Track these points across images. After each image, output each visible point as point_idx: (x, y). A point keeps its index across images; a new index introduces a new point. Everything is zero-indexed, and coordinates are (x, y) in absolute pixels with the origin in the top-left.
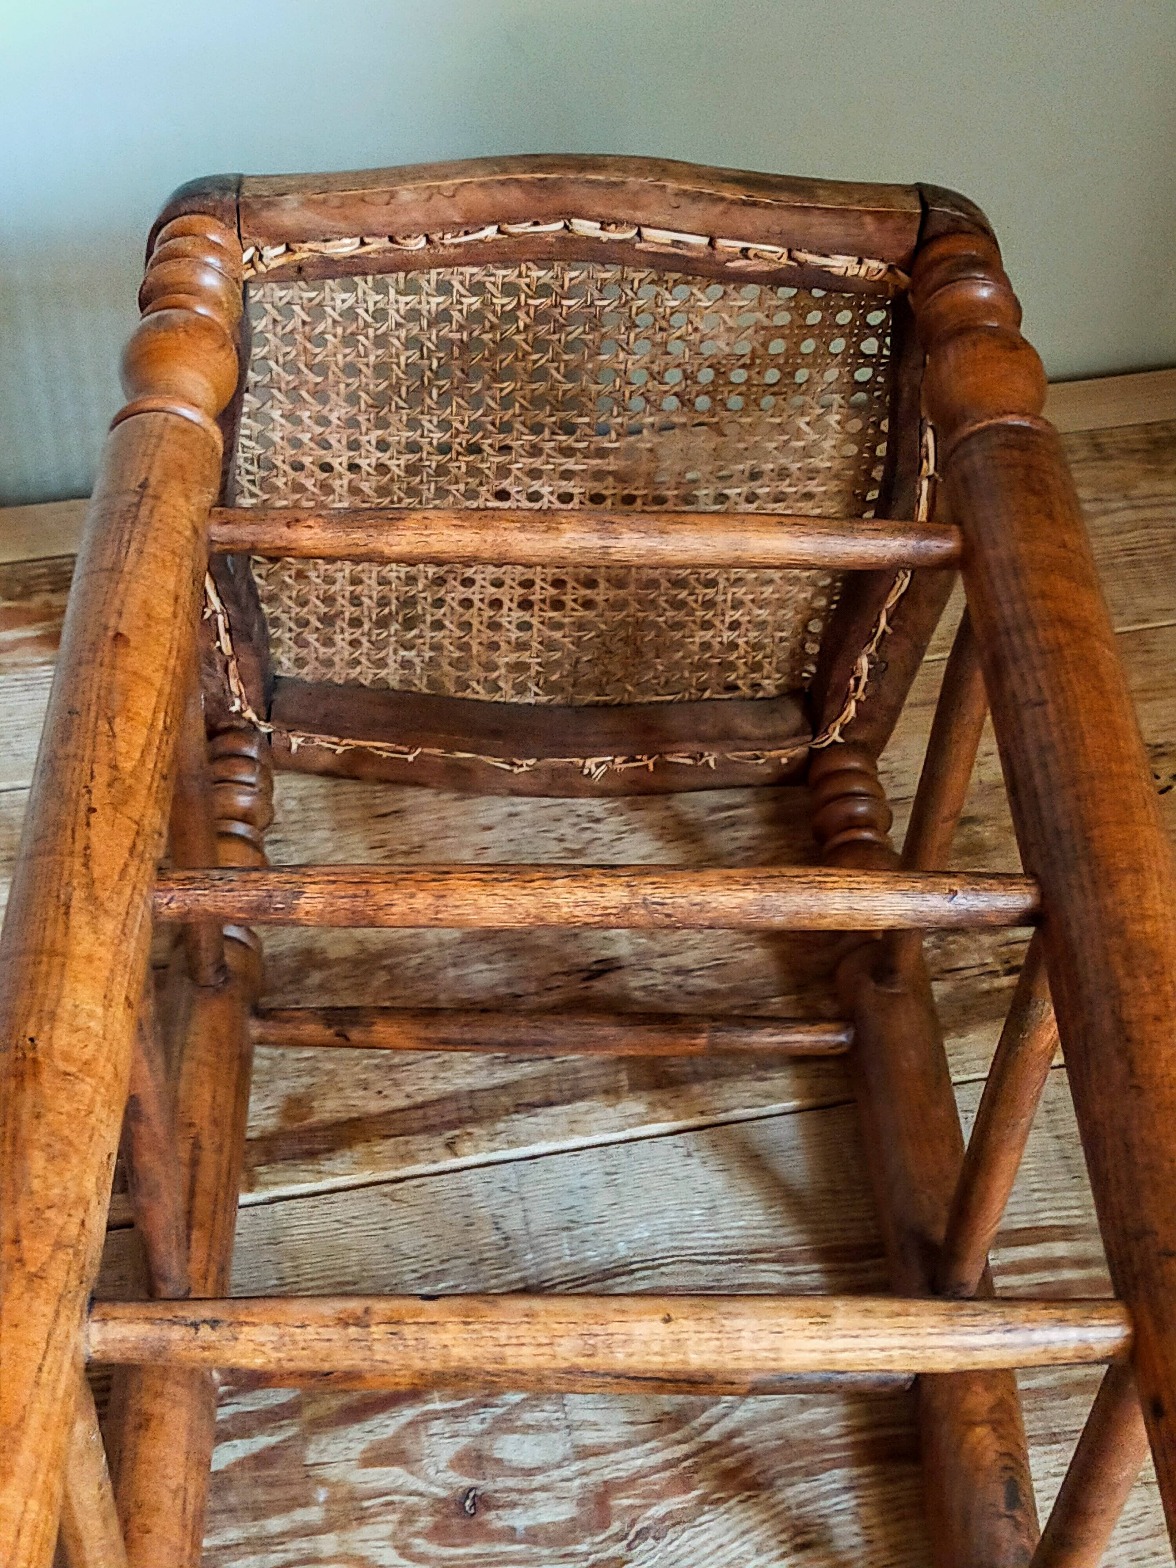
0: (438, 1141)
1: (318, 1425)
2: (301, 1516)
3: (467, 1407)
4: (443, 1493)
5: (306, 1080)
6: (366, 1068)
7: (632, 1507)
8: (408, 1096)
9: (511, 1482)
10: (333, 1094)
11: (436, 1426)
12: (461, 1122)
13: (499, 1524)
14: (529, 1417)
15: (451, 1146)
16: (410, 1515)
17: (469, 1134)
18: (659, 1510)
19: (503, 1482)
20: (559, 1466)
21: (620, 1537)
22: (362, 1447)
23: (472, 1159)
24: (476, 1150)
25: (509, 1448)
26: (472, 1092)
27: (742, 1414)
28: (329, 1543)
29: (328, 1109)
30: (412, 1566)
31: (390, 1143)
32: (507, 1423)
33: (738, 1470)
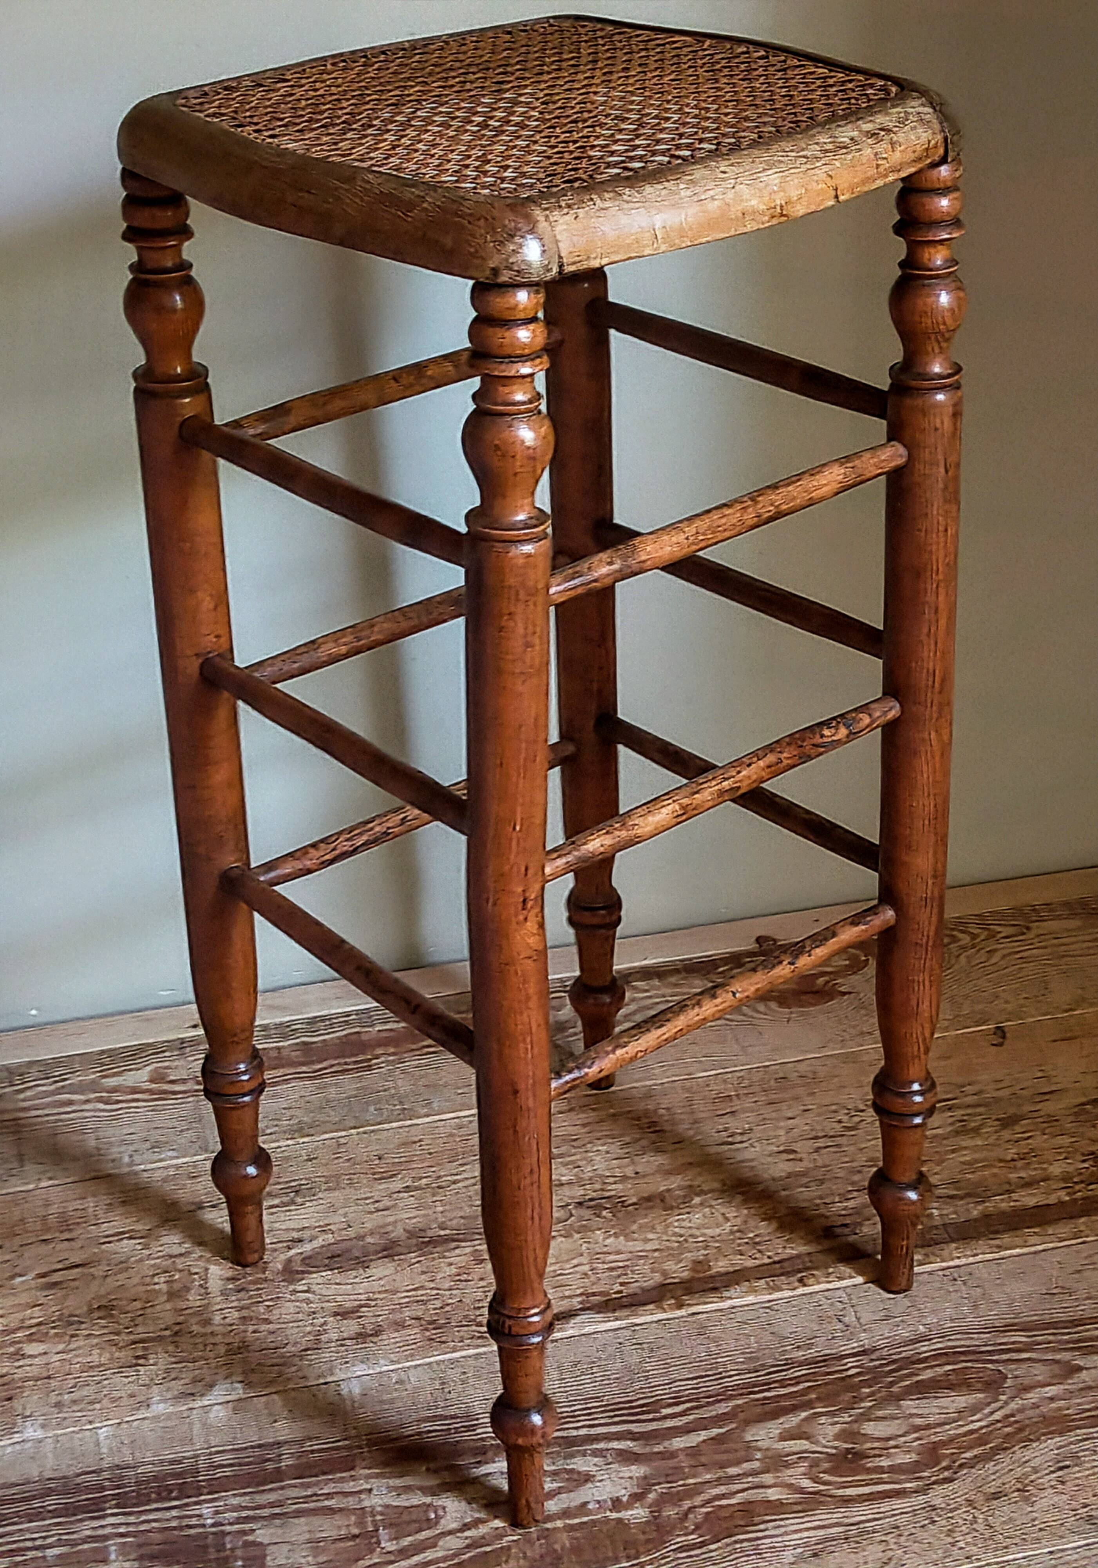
0: (793, 1280)
1: (747, 1422)
2: (747, 1466)
3: (840, 1410)
4: (834, 1451)
5: (703, 1252)
7: (953, 1454)
8: (769, 1257)
9: (876, 1445)
10: (721, 1258)
11: (823, 1420)
12: (806, 1269)
13: (871, 1465)
14: (880, 1413)
15: (802, 1282)
16: (815, 1464)
17: (813, 1275)
18: (968, 1455)
19: (869, 1445)
20: (904, 1436)
21: (946, 1469)
22: (778, 1431)
23: (817, 1288)
24: (819, 1283)
25: (869, 1428)
26: (809, 1254)
27: (1013, 1406)
28: (768, 1479)
29: (721, 1266)
30: (822, 1487)
31: (763, 1281)
32: (866, 1417)
33: (1015, 1433)
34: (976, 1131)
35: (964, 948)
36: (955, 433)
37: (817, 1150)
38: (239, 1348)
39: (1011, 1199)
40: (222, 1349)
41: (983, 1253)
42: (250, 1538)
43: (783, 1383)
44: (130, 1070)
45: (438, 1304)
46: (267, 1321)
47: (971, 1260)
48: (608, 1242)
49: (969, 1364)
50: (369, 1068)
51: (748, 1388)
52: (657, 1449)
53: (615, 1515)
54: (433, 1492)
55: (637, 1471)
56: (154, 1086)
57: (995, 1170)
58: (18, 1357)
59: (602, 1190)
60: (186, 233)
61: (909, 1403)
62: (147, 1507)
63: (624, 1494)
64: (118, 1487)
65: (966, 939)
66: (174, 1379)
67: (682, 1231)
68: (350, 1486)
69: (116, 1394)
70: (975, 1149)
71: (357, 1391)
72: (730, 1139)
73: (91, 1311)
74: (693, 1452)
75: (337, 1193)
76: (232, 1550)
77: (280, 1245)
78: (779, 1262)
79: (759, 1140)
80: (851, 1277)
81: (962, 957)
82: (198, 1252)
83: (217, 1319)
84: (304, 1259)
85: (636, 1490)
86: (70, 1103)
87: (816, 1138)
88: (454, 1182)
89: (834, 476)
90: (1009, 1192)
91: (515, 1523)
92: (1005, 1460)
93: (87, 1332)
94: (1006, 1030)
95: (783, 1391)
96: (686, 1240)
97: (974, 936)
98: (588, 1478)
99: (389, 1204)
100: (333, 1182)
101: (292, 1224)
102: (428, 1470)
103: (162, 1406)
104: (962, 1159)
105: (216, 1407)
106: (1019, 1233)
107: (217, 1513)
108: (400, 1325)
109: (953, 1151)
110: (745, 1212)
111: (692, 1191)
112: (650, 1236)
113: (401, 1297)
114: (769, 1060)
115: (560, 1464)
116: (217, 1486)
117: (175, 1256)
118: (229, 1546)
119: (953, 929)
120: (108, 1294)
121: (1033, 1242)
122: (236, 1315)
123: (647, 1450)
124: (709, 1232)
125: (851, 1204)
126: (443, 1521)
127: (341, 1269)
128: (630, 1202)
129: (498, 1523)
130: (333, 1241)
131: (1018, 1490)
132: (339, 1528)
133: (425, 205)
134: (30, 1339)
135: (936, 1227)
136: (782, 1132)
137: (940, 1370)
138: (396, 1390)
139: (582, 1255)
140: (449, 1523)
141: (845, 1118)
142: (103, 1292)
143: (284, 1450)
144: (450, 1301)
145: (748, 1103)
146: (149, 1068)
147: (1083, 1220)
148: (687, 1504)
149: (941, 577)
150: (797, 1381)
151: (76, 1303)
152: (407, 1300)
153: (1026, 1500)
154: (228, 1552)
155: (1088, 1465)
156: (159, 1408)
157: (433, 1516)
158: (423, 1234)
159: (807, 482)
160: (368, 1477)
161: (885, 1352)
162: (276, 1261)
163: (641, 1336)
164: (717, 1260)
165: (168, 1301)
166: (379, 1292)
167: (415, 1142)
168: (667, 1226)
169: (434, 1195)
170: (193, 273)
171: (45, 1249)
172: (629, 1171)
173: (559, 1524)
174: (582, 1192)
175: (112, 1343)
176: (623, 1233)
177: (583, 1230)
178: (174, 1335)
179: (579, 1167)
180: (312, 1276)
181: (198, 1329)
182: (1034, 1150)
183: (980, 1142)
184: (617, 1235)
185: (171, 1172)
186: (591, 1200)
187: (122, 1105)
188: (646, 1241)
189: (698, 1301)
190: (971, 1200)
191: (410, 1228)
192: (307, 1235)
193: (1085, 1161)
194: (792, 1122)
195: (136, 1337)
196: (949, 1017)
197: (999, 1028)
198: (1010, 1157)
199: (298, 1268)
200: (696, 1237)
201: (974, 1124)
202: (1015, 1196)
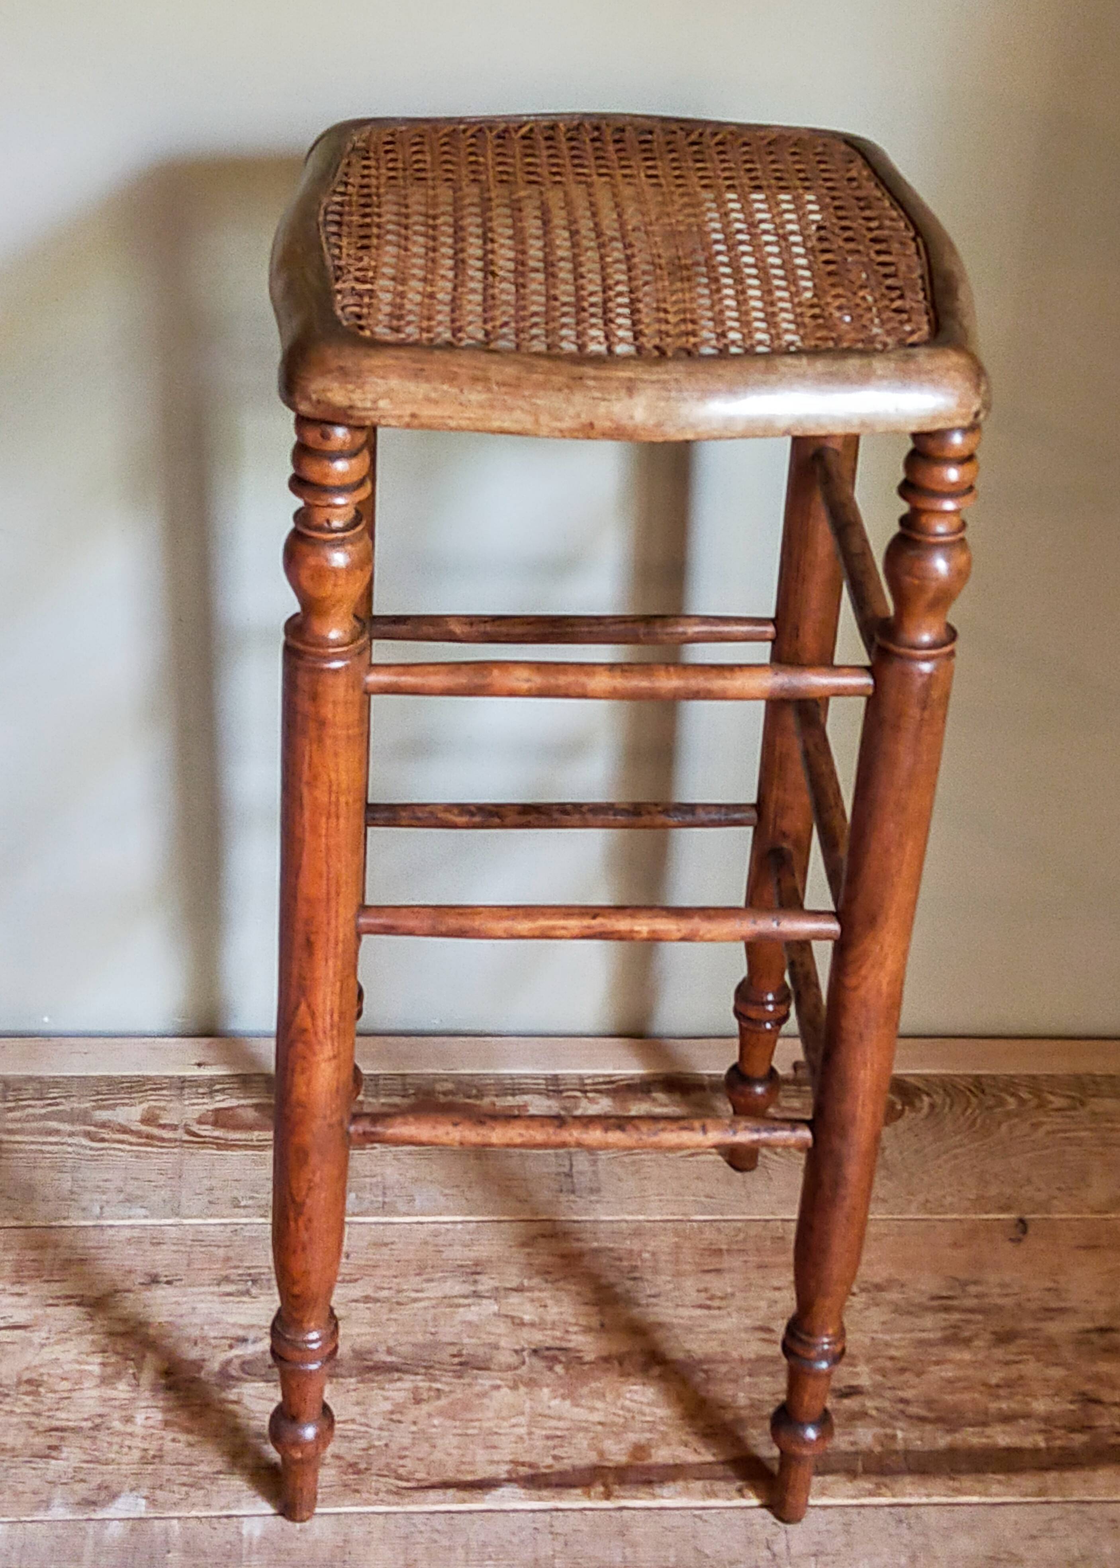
0: (732, 1486)
6: (687, 1433)
10: (663, 1446)
29: (662, 1455)
31: (701, 1483)
34: (967, 1342)
35: (1009, 1115)
38: (154, 1457)
39: (982, 1434)
40: (136, 1454)
41: (940, 1495)
44: (124, 1104)
45: (362, 1443)
47: (923, 1500)
48: (552, 1403)
56: (143, 1128)
57: (976, 1396)
59: (561, 1338)
65: (1012, 1103)
66: (80, 1481)
67: (632, 1406)
69: (20, 1487)
70: (959, 1364)
71: (258, 1532)
72: (708, 1303)
73: (19, 1383)
77: (224, 1341)
78: (724, 1463)
79: (739, 1309)
81: (1003, 1126)
84: (244, 1363)
86: (57, 1132)
88: (415, 1300)
90: (985, 1424)
94: (1029, 1223)
96: (633, 1418)
97: (1022, 1102)
103: (61, 1510)
104: (943, 1374)
105: (116, 1523)
106: (981, 1477)
109: (937, 1363)
112: (599, 1404)
114: (773, 1213)
119: (1001, 1090)
120: (41, 1366)
121: (994, 1491)
122: (160, 1416)
128: (587, 1359)
135: (896, 1452)
136: (763, 1304)
139: (523, 1413)
142: (36, 1362)
144: (377, 1443)
145: (737, 1262)
146: (145, 1105)
147: (1053, 1474)
156: (59, 1512)
158: (368, 1357)
163: (561, 1524)
164: (658, 1447)
165: (98, 1386)
167: (386, 1245)
168: (619, 1396)
169: (391, 1311)
172: (595, 1323)
174: (540, 1338)
175: (30, 1426)
176: (570, 1395)
177: (532, 1383)
178: (92, 1429)
179: (545, 1306)
180: (247, 1385)
181: (117, 1425)
182: (1021, 1377)
183: (967, 1356)
184: (564, 1397)
185: (136, 1233)
186: (548, 1349)
187: (106, 1145)
188: (592, 1409)
189: (628, 1494)
190: (940, 1425)
191: (357, 1347)
192: (251, 1335)
193: (1072, 1402)
194: (777, 1293)
195: (56, 1423)
196: (971, 1197)
197: (1022, 1221)
198: (994, 1381)
199: (234, 1373)
200: (644, 1415)
201: (967, 1334)
202: (988, 1431)
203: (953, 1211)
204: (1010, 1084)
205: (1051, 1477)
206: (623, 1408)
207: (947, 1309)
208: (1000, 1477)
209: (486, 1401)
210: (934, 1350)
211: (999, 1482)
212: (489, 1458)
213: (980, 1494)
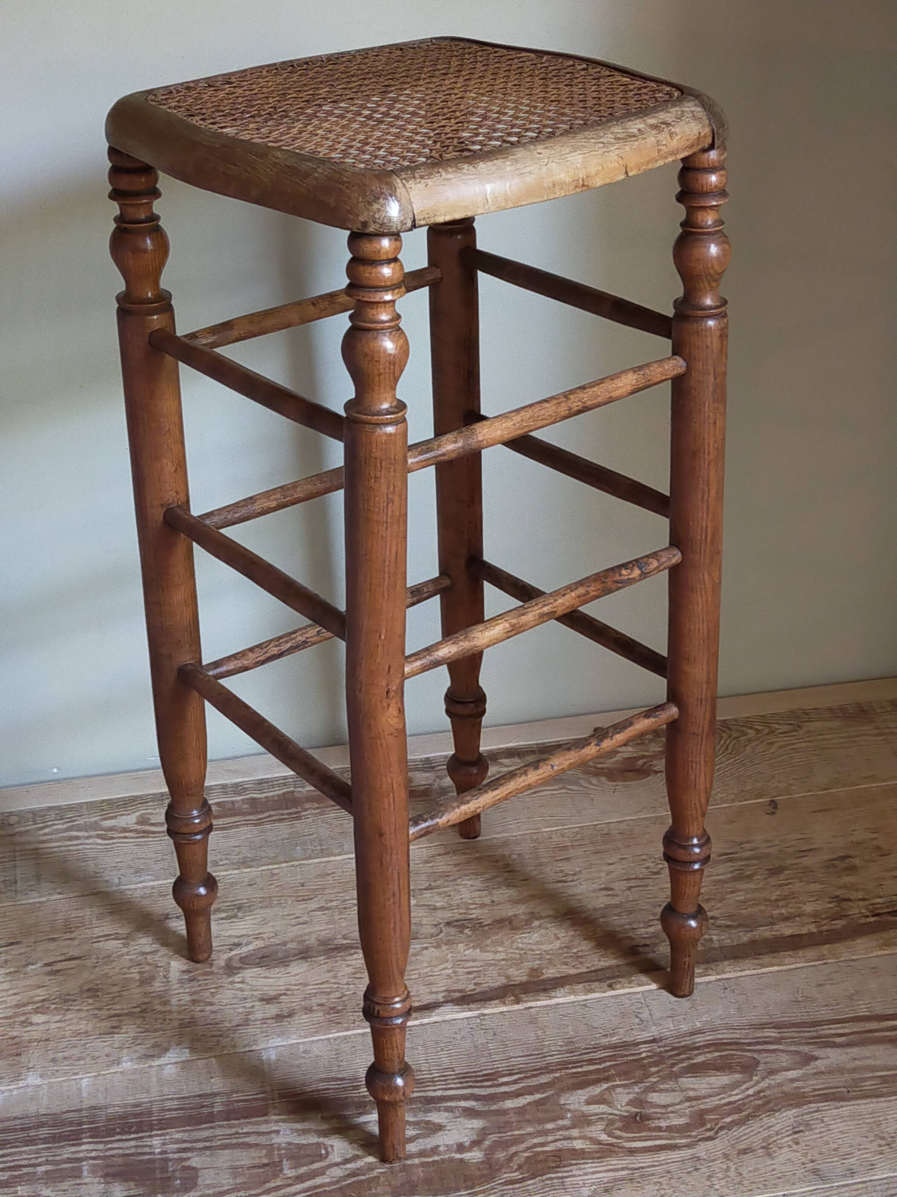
0: (605, 985)
1: (564, 1090)
2: (561, 1123)
3: (633, 1083)
4: (626, 1114)
5: (538, 962)
6: (566, 957)
7: (716, 1119)
9: (658, 1110)
10: (551, 967)
11: (619, 1090)
12: (614, 977)
13: (653, 1125)
14: (662, 1086)
15: (611, 987)
16: (611, 1123)
17: (620, 982)
18: (729, 1120)
19: (652, 1110)
20: (679, 1104)
21: (709, 1130)
22: (585, 1098)
23: (621, 991)
24: (624, 988)
25: (654, 1097)
26: (618, 966)
27: (763, 1084)
28: (575, 1132)
29: (550, 973)
30: (614, 1141)
31: (581, 985)
32: (653, 1089)
33: (763, 1105)
34: (750, 877)
35: (750, 740)
36: (723, 351)
37: (630, 888)
38: (189, 1023)
39: (772, 930)
40: (176, 1023)
41: (749, 969)
42: (186, 1164)
43: (591, 1062)
44: (122, 815)
45: (338, 994)
46: (211, 1004)
47: (739, 974)
48: (467, 952)
49: (732, 1052)
50: (299, 818)
51: (564, 1065)
52: (494, 1107)
53: (458, 1156)
54: (325, 1134)
55: (477, 1124)
56: (139, 827)
57: (763, 908)
58: (25, 1024)
59: (466, 913)
60: (155, 194)
61: (685, 1080)
62: (113, 1139)
63: (466, 1141)
64: (92, 1123)
65: (752, 733)
66: (139, 1044)
67: (524, 946)
68: (263, 1128)
69: (96, 1054)
70: (748, 891)
71: (273, 1057)
72: (564, 878)
73: (81, 992)
74: (520, 1111)
75: (268, 911)
76: (174, 1171)
77: (225, 947)
78: (595, 971)
79: (586, 880)
80: (648, 984)
81: (748, 748)
82: (163, 951)
83: (174, 1001)
84: (241, 958)
85: (475, 1138)
86: (77, 838)
87: (630, 879)
89: (629, 381)
90: (772, 924)
91: (384, 1159)
92: (755, 1125)
93: (78, 1008)
94: (779, 802)
95: (591, 1068)
96: (525, 953)
97: (758, 731)
98: (439, 1128)
99: (308, 919)
100: (267, 902)
101: (234, 933)
102: (322, 1118)
103: (129, 1064)
104: (737, 899)
105: (169, 1066)
106: (776, 955)
107: (164, 1144)
108: (309, 1010)
109: (732, 892)
110: (572, 933)
111: (533, 916)
112: (500, 949)
113: (310, 989)
114: (597, 820)
115: (421, 1117)
116: (165, 1124)
117: (147, 953)
118: (170, 1169)
119: (742, 726)
120: (95, 980)
121: (786, 962)
122: (188, 998)
123: (486, 1108)
124: (543, 947)
125: (651, 930)
126: (330, 1156)
127: (268, 967)
128: (487, 923)
129: (371, 1159)
130: (263, 946)
131: (763, 1148)
132: (254, 1158)
133: (316, 175)
134: (37, 1011)
135: (714, 949)
136: (603, 874)
137: (710, 1056)
138: (303, 1057)
139: (447, 961)
140: (335, 1158)
141: (651, 865)
142: (91, 978)
143: (218, 1099)
145: (579, 852)
146: (138, 814)
147: (827, 946)
148: (513, 1149)
149: (712, 457)
150: (602, 1060)
151: (72, 986)
152: (314, 991)
153: (769, 1155)
154: (169, 1174)
155: (818, 1131)
156: (127, 1065)
157: (323, 1152)
158: (330, 943)
159: (609, 385)
160: (276, 1122)
161: (668, 1041)
162: (220, 959)
163: (489, 1023)
164: (547, 968)
165: (138, 986)
166: (295, 985)
167: (329, 874)
168: (513, 942)
169: (341, 913)
170: (160, 223)
171: (52, 946)
172: (487, 900)
173: (417, 1161)
174: (450, 915)
175: (95, 1016)
176: (478, 946)
177: (449, 943)
178: (141, 1012)
179: (450, 896)
180: (246, 971)
181: (159, 1008)
182: (792, 893)
183: (752, 886)
184: (475, 948)
185: (148, 891)
186: (457, 921)
187: (115, 841)
188: (496, 952)
189: (532, 998)
190: (742, 929)
191: (321, 938)
192: (244, 941)
193: (830, 903)
194: (611, 867)
195: (113, 1012)
196: (735, 792)
197: (772, 801)
198: (774, 898)
199: (236, 965)
200: (534, 951)
201: (749, 873)
202: (776, 927)
203: (723, 802)
204: (748, 723)
205: (825, 949)
206: (517, 948)
207: (731, 860)
208: (790, 953)
209: (418, 957)
210: (728, 885)
211: (790, 956)
212: (428, 990)
213: (779, 965)
